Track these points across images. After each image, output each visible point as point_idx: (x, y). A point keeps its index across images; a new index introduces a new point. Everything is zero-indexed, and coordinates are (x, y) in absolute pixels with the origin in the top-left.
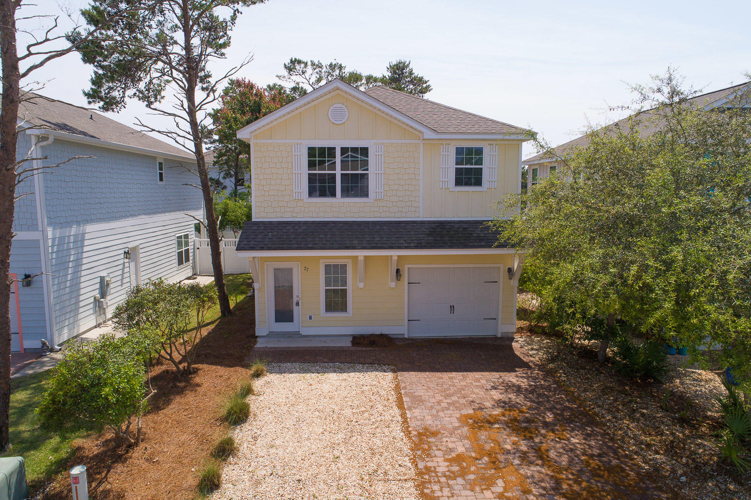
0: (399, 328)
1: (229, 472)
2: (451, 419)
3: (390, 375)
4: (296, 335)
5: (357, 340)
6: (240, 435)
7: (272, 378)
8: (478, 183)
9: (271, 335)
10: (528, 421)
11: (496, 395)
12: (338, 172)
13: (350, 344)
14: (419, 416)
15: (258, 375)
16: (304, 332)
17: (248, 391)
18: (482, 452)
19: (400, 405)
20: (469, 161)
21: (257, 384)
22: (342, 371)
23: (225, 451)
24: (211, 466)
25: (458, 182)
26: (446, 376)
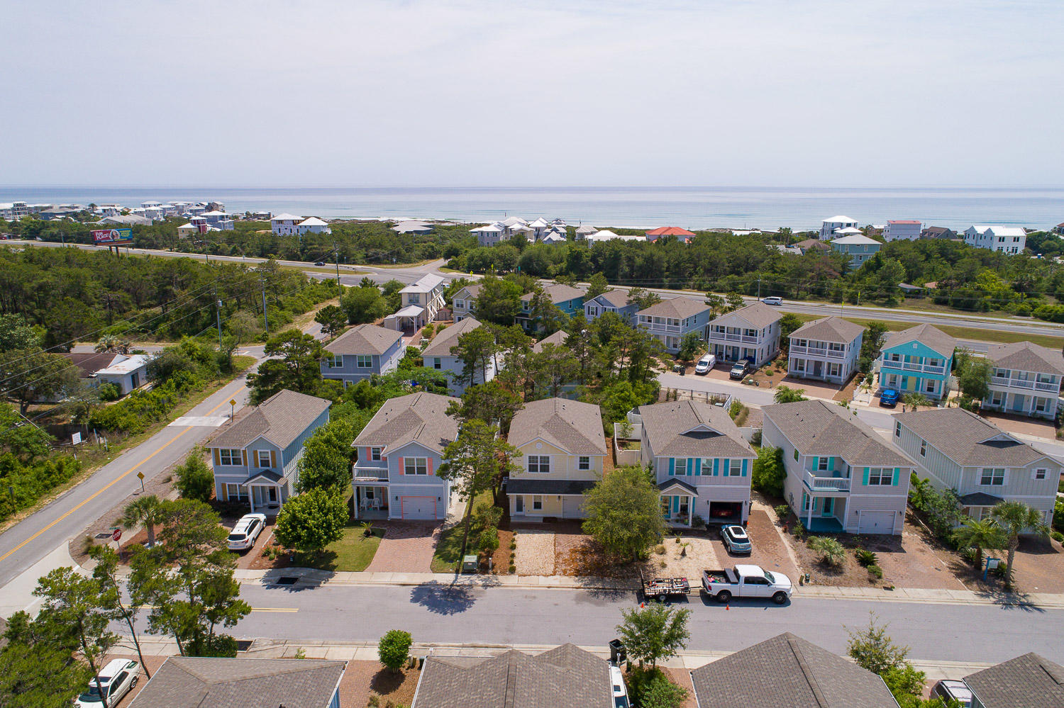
0: (560, 515)
1: (515, 560)
2: (567, 550)
3: (554, 535)
4: (523, 517)
5: (545, 519)
6: (515, 552)
7: (518, 535)
8: (588, 468)
9: (515, 516)
10: (586, 551)
11: (582, 543)
12: (539, 464)
13: (542, 521)
14: (559, 549)
15: (515, 534)
16: (526, 515)
17: (514, 540)
18: (571, 558)
19: (555, 546)
20: (584, 461)
21: (516, 537)
22: (539, 533)
23: (513, 556)
24: (511, 559)
25: (581, 468)
26: (570, 536)
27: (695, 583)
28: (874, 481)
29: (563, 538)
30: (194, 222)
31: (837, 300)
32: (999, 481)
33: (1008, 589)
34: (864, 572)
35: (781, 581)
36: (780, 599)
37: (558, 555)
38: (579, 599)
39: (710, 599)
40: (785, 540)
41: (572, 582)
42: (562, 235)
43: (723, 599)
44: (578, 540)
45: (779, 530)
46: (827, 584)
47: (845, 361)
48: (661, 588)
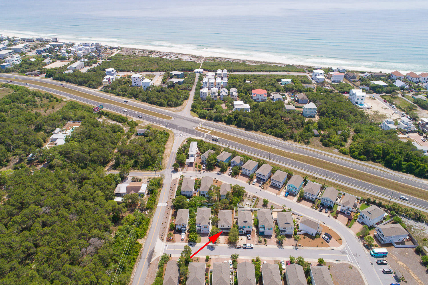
3: (224, 236)
7: (220, 236)
12: (222, 226)
13: (223, 234)
18: (227, 240)
19: (225, 238)
22: (222, 236)
23: (219, 240)
25: (228, 227)
27: (242, 245)
28: (268, 229)
29: (226, 236)
30: (107, 79)
31: (295, 141)
32: (286, 229)
33: (281, 245)
34: (264, 242)
35: (253, 246)
36: (252, 248)
37: (225, 240)
38: (228, 248)
39: (244, 248)
40: (256, 236)
41: (227, 245)
42: (226, 93)
43: (245, 248)
44: (227, 237)
45: (256, 234)
46: (259, 245)
47: (281, 184)
48: (238, 247)
